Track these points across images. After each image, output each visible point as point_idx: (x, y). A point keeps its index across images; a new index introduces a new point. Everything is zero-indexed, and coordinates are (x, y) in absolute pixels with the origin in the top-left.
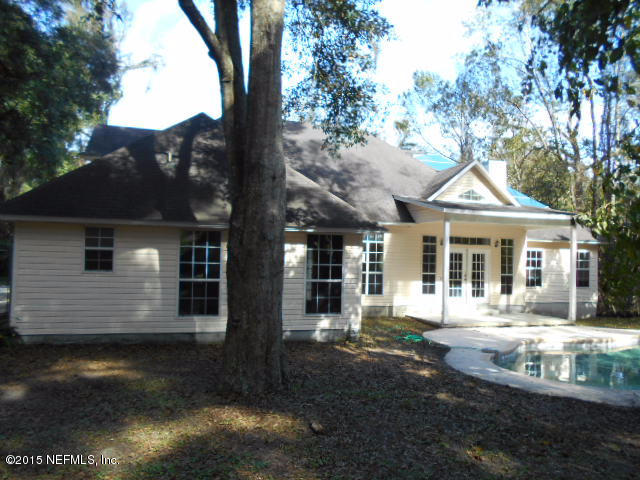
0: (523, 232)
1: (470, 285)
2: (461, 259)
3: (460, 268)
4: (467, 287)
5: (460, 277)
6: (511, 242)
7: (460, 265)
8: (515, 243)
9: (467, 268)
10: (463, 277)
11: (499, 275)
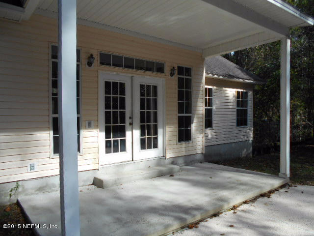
0: (201, 60)
1: (137, 133)
2: (123, 92)
3: (123, 106)
4: (133, 136)
5: (123, 121)
6: (188, 71)
7: (123, 101)
8: (193, 73)
9: (133, 105)
10: (128, 121)
11: (175, 115)
